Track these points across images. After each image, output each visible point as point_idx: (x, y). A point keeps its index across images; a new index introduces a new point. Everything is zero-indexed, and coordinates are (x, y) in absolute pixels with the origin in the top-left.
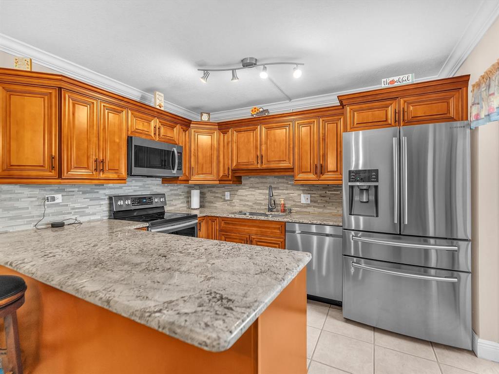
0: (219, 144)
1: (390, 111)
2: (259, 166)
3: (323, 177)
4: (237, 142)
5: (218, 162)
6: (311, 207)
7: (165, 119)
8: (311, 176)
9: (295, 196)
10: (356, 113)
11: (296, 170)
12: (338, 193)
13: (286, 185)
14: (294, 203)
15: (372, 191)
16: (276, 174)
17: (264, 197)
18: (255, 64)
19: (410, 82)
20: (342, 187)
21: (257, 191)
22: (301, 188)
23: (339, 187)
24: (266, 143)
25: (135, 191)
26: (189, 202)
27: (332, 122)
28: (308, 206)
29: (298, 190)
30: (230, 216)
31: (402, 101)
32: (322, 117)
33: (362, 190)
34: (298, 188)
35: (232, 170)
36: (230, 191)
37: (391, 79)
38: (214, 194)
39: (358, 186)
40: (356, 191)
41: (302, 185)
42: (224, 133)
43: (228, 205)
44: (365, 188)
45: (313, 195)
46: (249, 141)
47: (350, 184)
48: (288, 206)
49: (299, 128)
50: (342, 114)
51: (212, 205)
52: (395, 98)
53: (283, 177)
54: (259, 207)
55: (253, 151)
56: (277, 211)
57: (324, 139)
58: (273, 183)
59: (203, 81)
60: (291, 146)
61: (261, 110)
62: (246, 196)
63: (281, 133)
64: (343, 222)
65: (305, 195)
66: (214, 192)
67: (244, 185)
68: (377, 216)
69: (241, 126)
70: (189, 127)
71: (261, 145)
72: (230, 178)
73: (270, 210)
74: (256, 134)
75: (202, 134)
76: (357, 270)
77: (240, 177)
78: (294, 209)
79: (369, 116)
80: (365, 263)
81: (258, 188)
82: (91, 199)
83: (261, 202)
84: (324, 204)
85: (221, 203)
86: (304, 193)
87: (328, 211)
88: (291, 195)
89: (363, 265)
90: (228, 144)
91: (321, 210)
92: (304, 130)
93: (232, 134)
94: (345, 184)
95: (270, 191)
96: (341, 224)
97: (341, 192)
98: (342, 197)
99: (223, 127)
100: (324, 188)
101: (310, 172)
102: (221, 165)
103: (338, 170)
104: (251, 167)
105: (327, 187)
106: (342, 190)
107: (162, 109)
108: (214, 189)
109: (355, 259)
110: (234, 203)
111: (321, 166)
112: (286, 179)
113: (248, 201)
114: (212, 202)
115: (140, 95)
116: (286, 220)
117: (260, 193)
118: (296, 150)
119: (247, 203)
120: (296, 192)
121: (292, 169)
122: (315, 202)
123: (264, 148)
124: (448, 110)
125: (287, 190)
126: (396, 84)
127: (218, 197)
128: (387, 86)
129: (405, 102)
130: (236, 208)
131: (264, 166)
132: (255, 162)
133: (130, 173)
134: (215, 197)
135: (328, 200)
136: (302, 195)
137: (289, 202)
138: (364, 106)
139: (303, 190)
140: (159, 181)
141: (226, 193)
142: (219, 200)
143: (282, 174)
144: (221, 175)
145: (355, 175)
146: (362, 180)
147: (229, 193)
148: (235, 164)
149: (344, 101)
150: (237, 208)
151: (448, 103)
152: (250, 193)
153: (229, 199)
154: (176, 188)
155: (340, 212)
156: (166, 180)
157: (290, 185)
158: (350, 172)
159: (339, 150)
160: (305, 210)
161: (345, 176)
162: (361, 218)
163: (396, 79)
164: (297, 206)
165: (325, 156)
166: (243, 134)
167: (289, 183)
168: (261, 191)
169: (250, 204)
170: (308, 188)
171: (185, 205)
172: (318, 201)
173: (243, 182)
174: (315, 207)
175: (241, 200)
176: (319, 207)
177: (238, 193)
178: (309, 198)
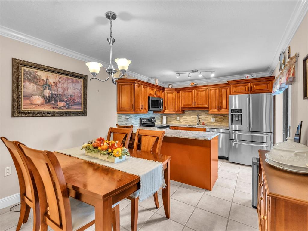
0: (176, 97)
1: (247, 87)
2: (194, 106)
3: (221, 111)
4: (184, 96)
5: (175, 105)
6: (215, 123)
7: (157, 88)
8: (216, 110)
9: (209, 119)
10: (234, 87)
11: (210, 108)
12: (227, 117)
13: (204, 114)
14: (208, 121)
15: (240, 116)
16: (201, 109)
17: (195, 119)
18: (197, 72)
19: (254, 77)
20: (228, 115)
23: (227, 115)
24: (197, 97)
25: (146, 116)
26: (162, 121)
27: (225, 89)
29: (210, 116)
30: (183, 126)
31: (251, 84)
32: (220, 87)
33: (236, 116)
34: (210, 115)
35: (182, 108)
36: (179, 117)
37: (247, 76)
38: (171, 118)
39: (235, 115)
40: (234, 116)
41: (212, 114)
42: (178, 92)
43: (178, 122)
44: (237, 115)
46: (189, 96)
47: (232, 114)
48: (205, 122)
49: (211, 91)
50: (229, 86)
51: (171, 122)
52: (249, 83)
53: (203, 111)
54: (192, 123)
55: (191, 100)
56: (201, 125)
57: (221, 96)
58: (199, 113)
59: (178, 77)
60: (208, 98)
61: (195, 84)
62: (186, 118)
63: (203, 93)
64: (229, 128)
66: (172, 117)
67: (186, 114)
68: (241, 125)
69: (186, 90)
70: (164, 90)
71: (194, 97)
72: (181, 111)
73: (198, 124)
74: (193, 93)
75: (169, 93)
76: (235, 144)
77: (184, 111)
78: (208, 124)
79: (239, 89)
80: (239, 142)
81: (192, 115)
82: (136, 119)
83: (194, 121)
84: (221, 122)
85: (175, 122)
86: (213, 118)
87: (223, 125)
88: (207, 118)
89: (238, 142)
90: (180, 97)
92: (213, 92)
93: (182, 93)
94: (230, 114)
95: (197, 116)
96: (228, 129)
97: (228, 117)
98: (228, 119)
99: (178, 90)
100: (221, 115)
101: (216, 109)
102: (177, 106)
103: (227, 108)
104: (190, 107)
105: (222, 115)
106: (228, 116)
107: (157, 85)
108: (171, 116)
109: (234, 140)
110: (181, 122)
111: (220, 106)
112: (205, 112)
113: (187, 121)
114: (171, 121)
115: (148, 79)
116: (206, 127)
117: (193, 117)
118: (210, 100)
119: (187, 122)
121: (208, 108)
122: (217, 121)
123: (196, 99)
124: (268, 88)
125: (205, 116)
126: (249, 78)
127: (174, 119)
128: (246, 78)
129: (252, 84)
131: (196, 106)
132: (192, 105)
133: (149, 110)
134: (172, 119)
135: (223, 120)
136: (212, 118)
137: (206, 121)
138: (237, 85)
139: (212, 116)
140: (152, 112)
141: (177, 117)
142: (174, 120)
143: (203, 109)
144: (177, 110)
145: (234, 111)
146: (236, 112)
147: (178, 117)
148: (183, 105)
149: (229, 83)
150: (182, 124)
151: (268, 85)
152: (188, 117)
153: (179, 120)
154: (157, 115)
155: (228, 125)
156: (155, 112)
157: (206, 114)
158: (232, 109)
159: (227, 100)
160: (213, 124)
161: (230, 111)
162: (237, 126)
163: (249, 76)
164: (209, 123)
165: (222, 103)
166: (187, 93)
168: (193, 116)
169: (188, 122)
170: (214, 115)
171: (160, 122)
172: (219, 121)
173: (185, 113)
174: (217, 123)
175: (184, 120)
176: (219, 123)
177: (183, 117)
178: (215, 119)
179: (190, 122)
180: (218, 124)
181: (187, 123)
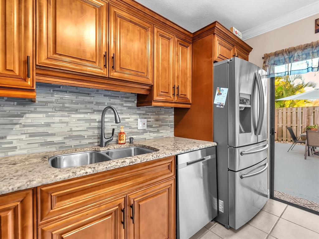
6: (147, 132)
9: (131, 122)
10: (219, 45)
14: (130, 130)
17: (87, 125)
21: (73, 116)
22: (138, 112)
28: (144, 131)
29: (135, 114)
34: (135, 112)
45: (149, 120)
62: (48, 125)
65: (142, 120)
81: (75, 111)
83: (82, 133)
84: (158, 128)
86: (141, 118)
87: (161, 135)
88: (127, 120)
91: (155, 135)
101: (168, 93)
110: (12, 143)
113: (53, 135)
117: (79, 120)
119: (49, 139)
120: (133, 116)
122: (150, 127)
130: (17, 152)
135: (161, 124)
136: (139, 120)
139: (139, 114)
152: (56, 119)
157: (125, 108)
160: (141, 137)
164: (133, 133)
167: (125, 105)
168: (82, 116)
170: (145, 111)
172: (154, 126)
174: (150, 132)
175: (32, 135)
176: (154, 132)
177: (22, 120)
178: (146, 123)
179: (65, 138)
180: (152, 134)
181: (52, 143)
